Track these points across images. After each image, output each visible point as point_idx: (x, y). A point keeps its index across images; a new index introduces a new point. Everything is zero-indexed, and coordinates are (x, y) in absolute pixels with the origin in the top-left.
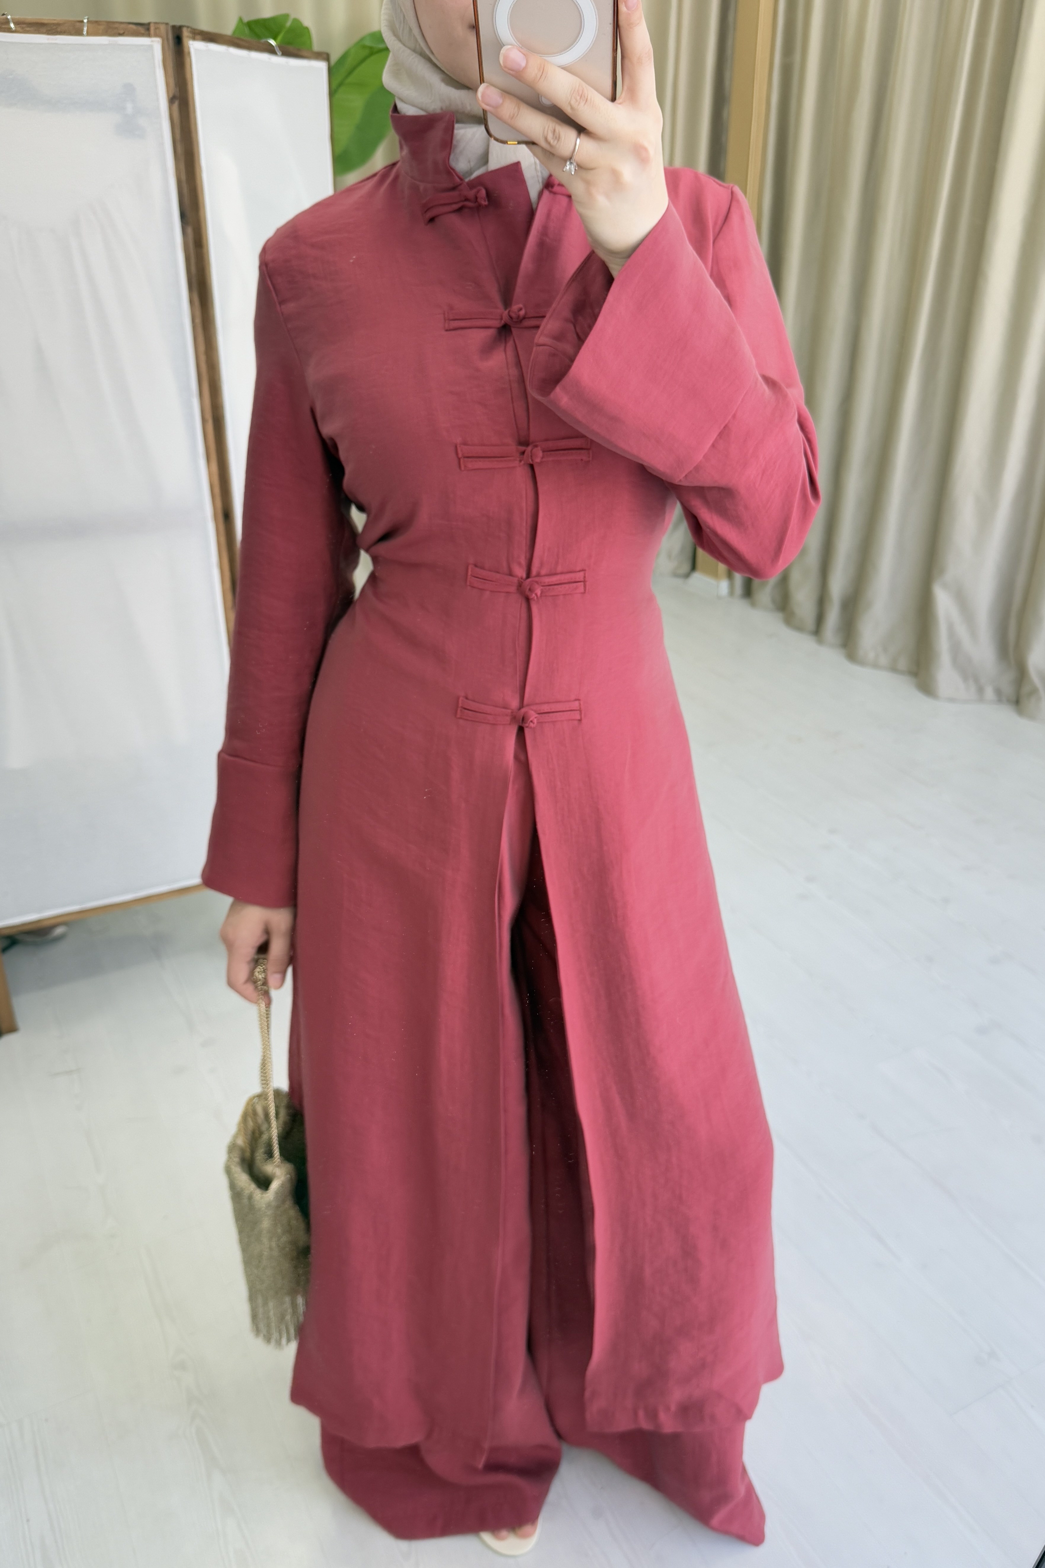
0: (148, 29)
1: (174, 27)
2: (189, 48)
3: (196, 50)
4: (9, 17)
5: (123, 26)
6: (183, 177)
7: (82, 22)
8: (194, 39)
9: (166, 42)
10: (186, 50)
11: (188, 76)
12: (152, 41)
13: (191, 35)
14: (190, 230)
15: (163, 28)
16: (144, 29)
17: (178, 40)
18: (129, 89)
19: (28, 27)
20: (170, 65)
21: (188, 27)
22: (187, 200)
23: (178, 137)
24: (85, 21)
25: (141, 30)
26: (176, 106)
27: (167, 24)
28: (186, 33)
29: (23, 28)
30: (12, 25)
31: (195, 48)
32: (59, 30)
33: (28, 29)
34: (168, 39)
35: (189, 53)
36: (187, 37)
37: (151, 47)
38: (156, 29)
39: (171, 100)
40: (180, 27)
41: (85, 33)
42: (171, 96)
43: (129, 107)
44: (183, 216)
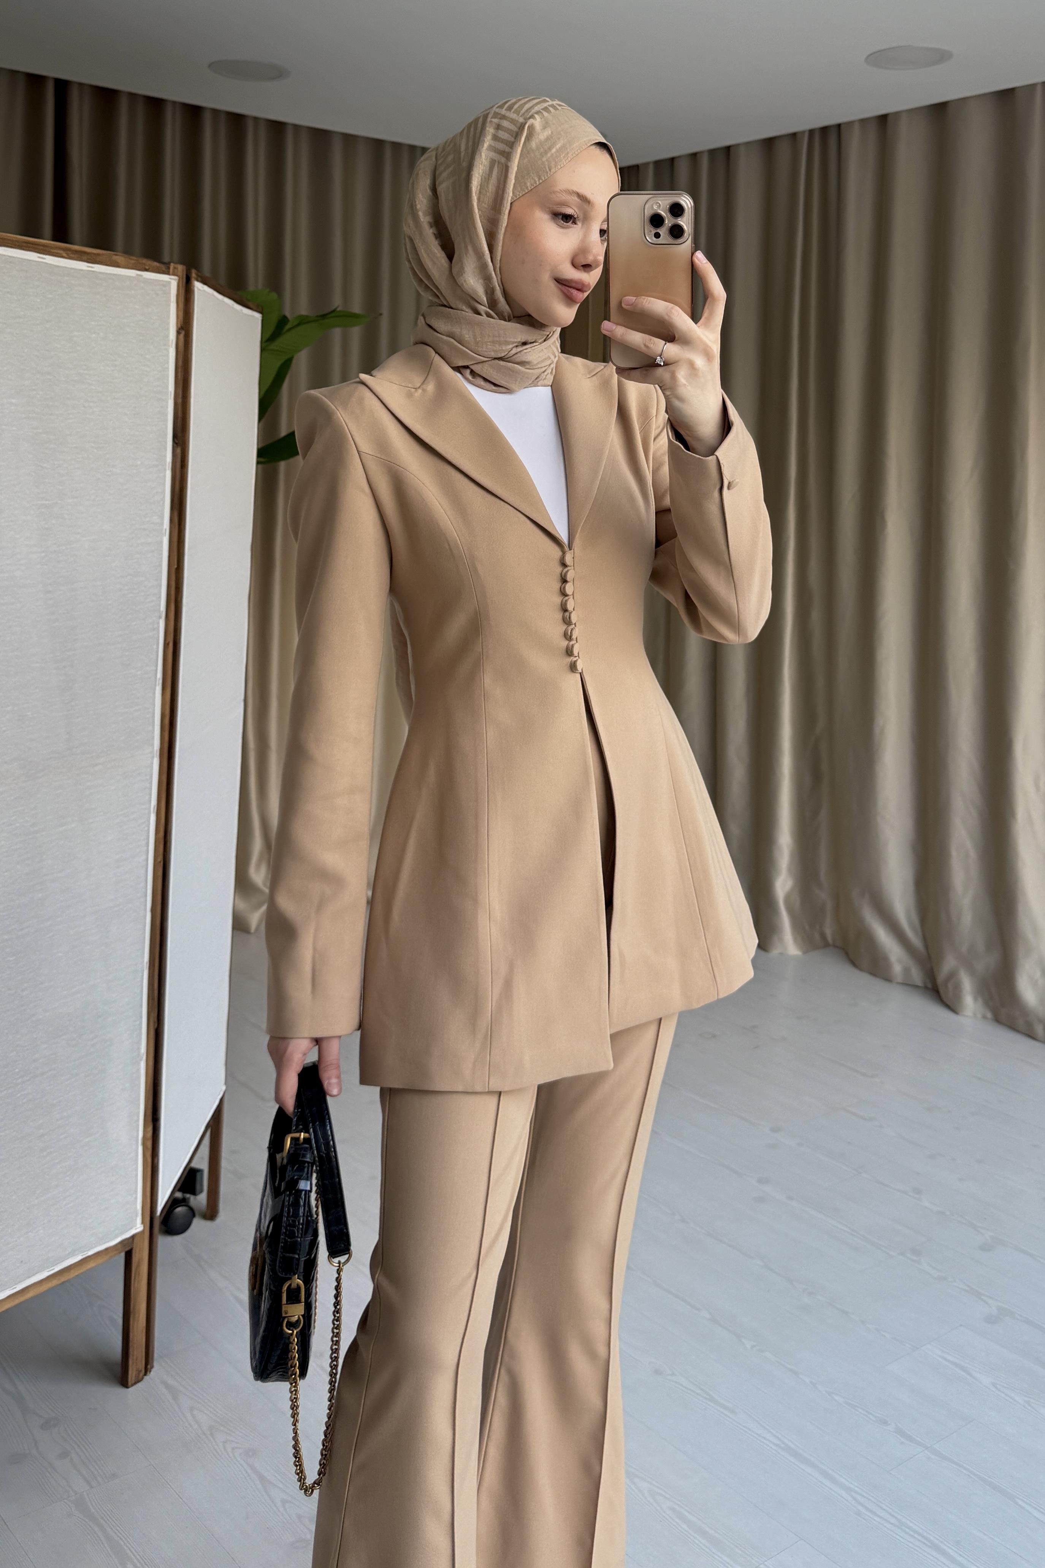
0: (169, 268)
2: (194, 286)
3: (199, 289)
6: (180, 401)
8: (198, 281)
9: (181, 280)
10: (192, 290)
11: (191, 312)
12: (170, 278)
14: (179, 450)
15: (180, 268)
16: (165, 267)
17: (188, 280)
19: (73, 254)
20: (182, 299)
22: (179, 425)
23: (180, 363)
25: (163, 267)
26: (182, 336)
28: (193, 275)
29: (67, 254)
31: (198, 287)
33: (71, 255)
34: (183, 278)
35: (194, 294)
36: (195, 278)
37: (169, 283)
38: (175, 268)
39: (179, 331)
42: (179, 326)
44: (175, 436)
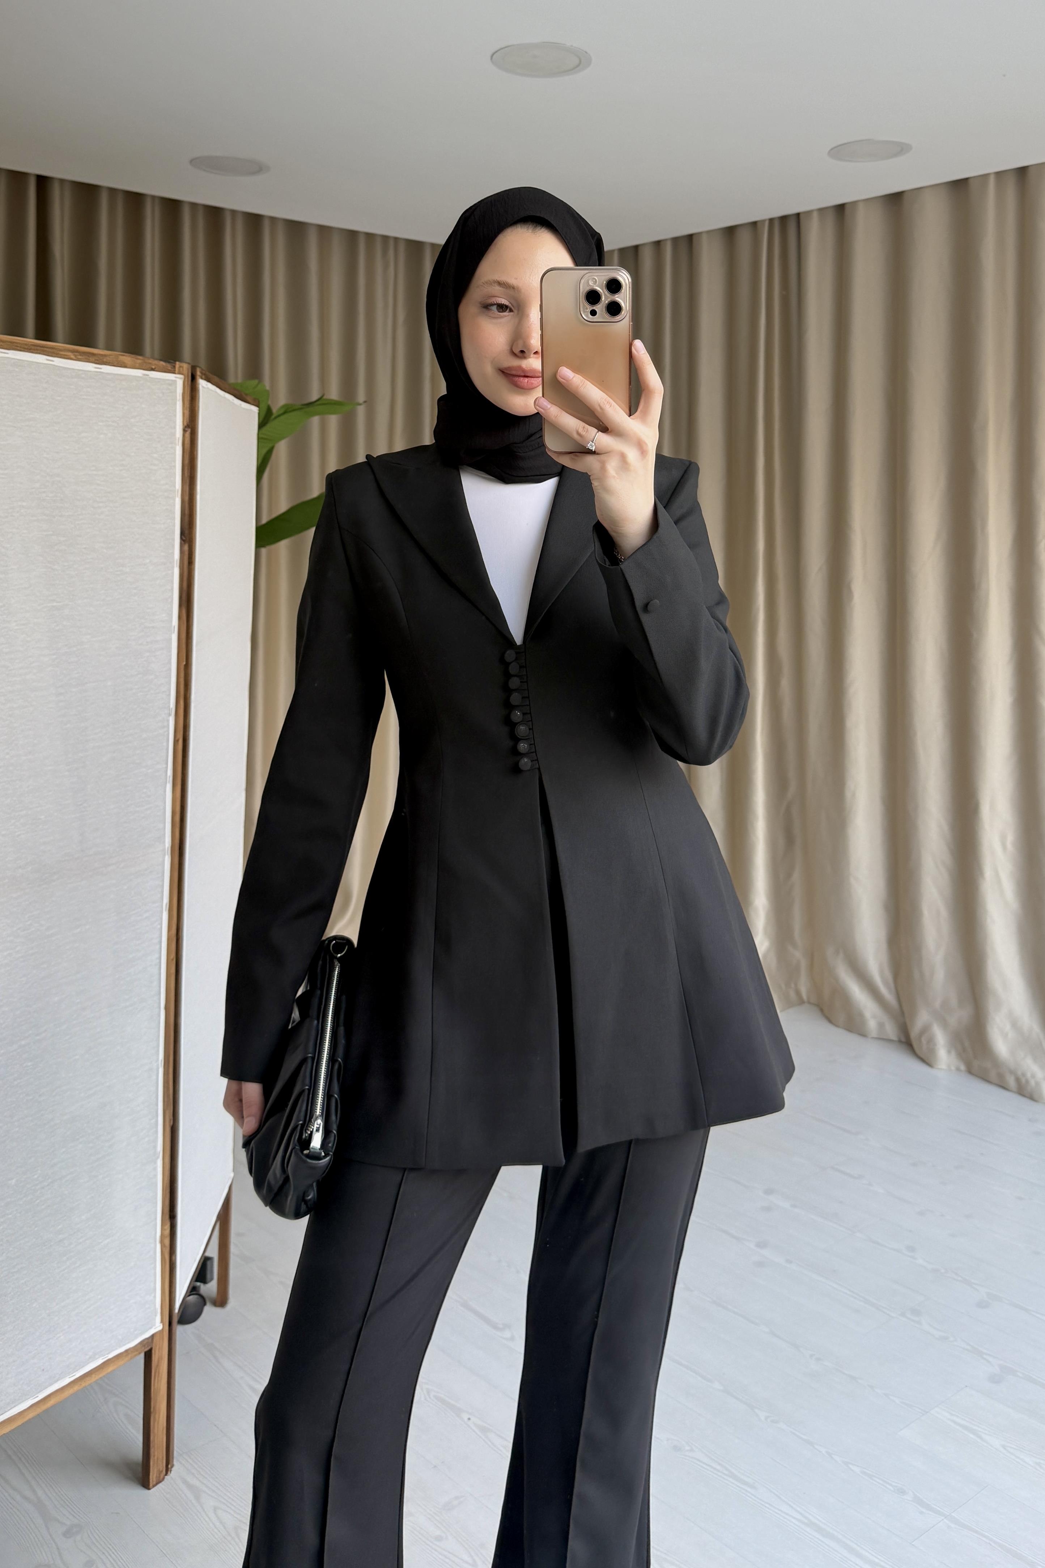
0: (174, 367)
1: (191, 367)
2: (199, 384)
3: (203, 387)
5: (155, 362)
8: (202, 378)
9: (186, 379)
10: (197, 388)
11: (197, 409)
12: (176, 377)
13: (201, 375)
14: (186, 547)
15: (185, 366)
16: (170, 366)
17: (193, 378)
20: (188, 398)
21: (199, 369)
22: (186, 522)
23: (187, 462)
26: (188, 434)
29: (76, 357)
31: (202, 384)
32: (105, 360)
33: (80, 357)
34: (188, 377)
36: (199, 376)
37: (174, 382)
38: (180, 367)
39: (185, 429)
40: (195, 369)
42: (185, 424)
44: (182, 533)
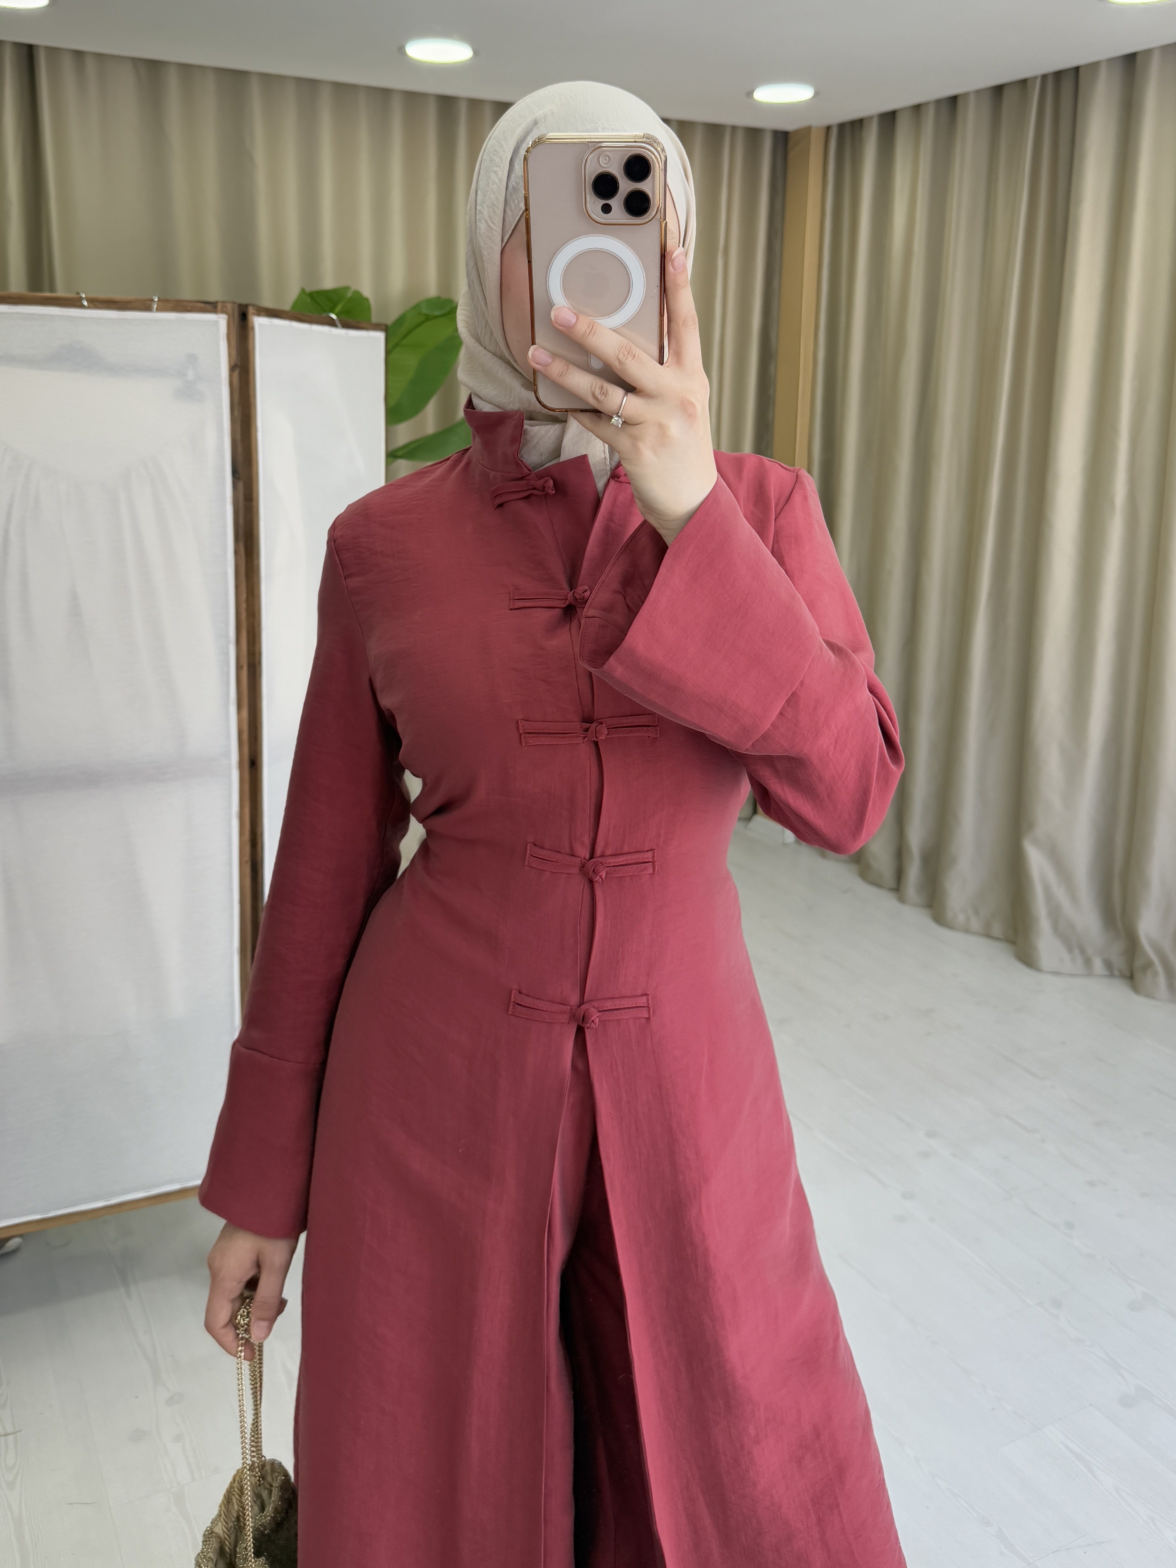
1: (240, 306)
2: (253, 323)
3: (259, 324)
4: (84, 296)
5: (191, 304)
6: (239, 437)
7: (152, 300)
8: (258, 315)
9: (231, 319)
10: (250, 325)
11: (250, 347)
12: (218, 317)
13: (255, 312)
14: (241, 485)
15: (229, 306)
16: (211, 307)
18: (192, 359)
19: (100, 304)
20: (234, 337)
21: (254, 305)
22: (240, 458)
23: (236, 400)
24: (156, 299)
25: (209, 307)
26: (236, 374)
27: (234, 303)
28: (251, 310)
29: (95, 305)
30: (85, 303)
32: (130, 306)
33: (100, 306)
34: (233, 316)
35: (253, 328)
36: (252, 313)
37: (216, 323)
38: (223, 307)
39: (232, 369)
40: (246, 306)
41: (155, 309)
42: (233, 364)
43: (191, 375)
44: (235, 472)
